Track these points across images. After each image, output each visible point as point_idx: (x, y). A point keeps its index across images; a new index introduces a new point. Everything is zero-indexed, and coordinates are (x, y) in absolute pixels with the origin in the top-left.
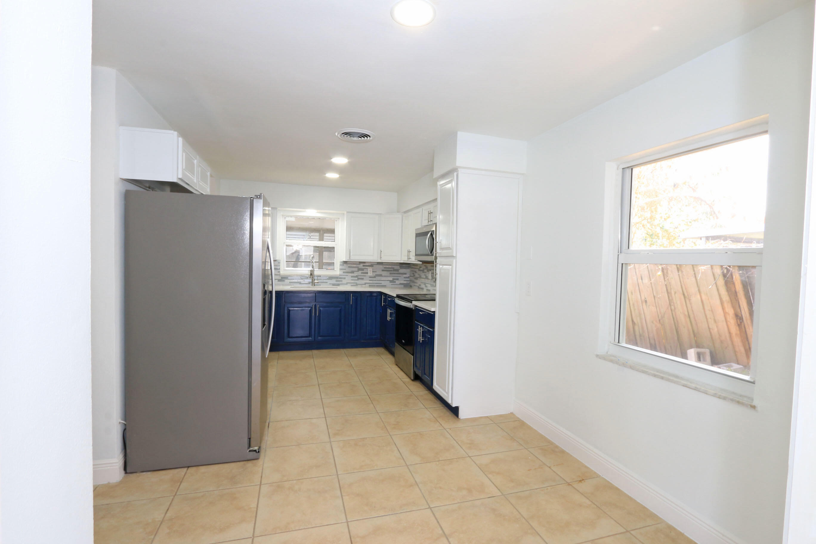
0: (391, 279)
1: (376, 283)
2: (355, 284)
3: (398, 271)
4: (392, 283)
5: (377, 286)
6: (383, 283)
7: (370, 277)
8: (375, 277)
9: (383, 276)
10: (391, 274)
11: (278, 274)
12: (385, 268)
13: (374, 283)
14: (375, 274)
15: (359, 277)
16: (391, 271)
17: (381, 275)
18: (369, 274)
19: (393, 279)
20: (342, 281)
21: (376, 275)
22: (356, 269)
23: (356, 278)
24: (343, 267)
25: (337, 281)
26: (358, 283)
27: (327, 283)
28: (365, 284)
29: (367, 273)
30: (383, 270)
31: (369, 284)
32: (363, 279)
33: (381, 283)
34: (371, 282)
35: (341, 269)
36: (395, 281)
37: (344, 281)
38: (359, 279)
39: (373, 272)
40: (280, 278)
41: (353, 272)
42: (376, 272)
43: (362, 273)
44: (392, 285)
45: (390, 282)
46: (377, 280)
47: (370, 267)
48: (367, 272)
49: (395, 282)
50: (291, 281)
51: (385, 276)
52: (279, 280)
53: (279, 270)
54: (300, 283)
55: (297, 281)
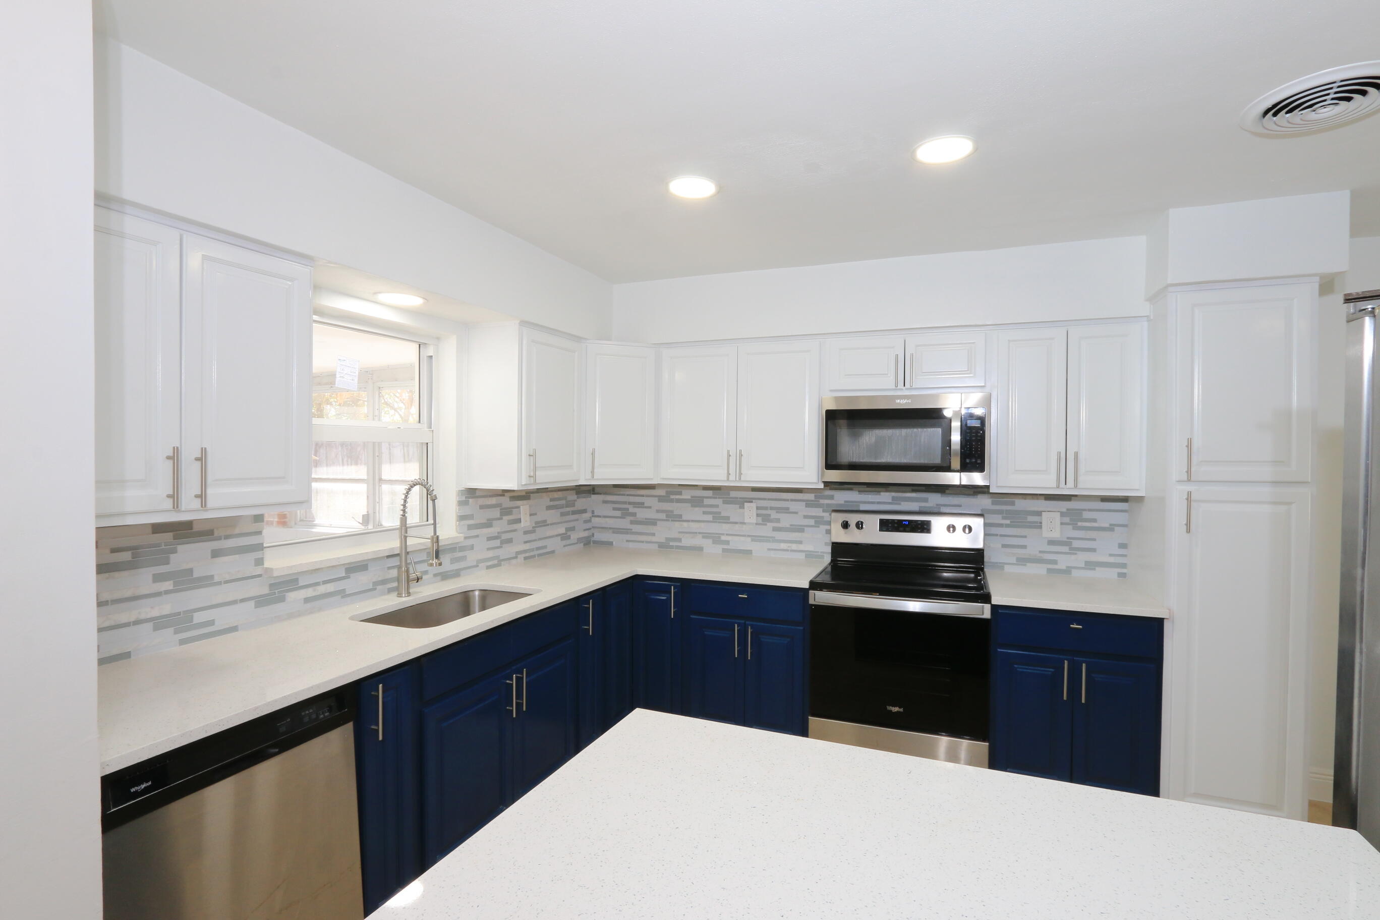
0: (562, 530)
1: (538, 549)
2: (496, 562)
3: (574, 507)
4: (564, 542)
5: (540, 555)
7: (524, 533)
8: (536, 531)
9: (548, 525)
10: (562, 514)
11: (258, 570)
14: (534, 519)
15: (503, 537)
16: (562, 507)
17: (545, 523)
18: (523, 524)
19: (568, 529)
21: (536, 523)
22: (496, 513)
23: (498, 543)
24: (467, 511)
25: (453, 561)
26: (502, 558)
29: (519, 520)
30: (548, 509)
31: (524, 555)
32: (511, 541)
33: (545, 547)
34: (529, 546)
35: (461, 518)
36: (569, 533)
37: (472, 557)
38: (503, 542)
39: (531, 515)
40: (265, 590)
41: (488, 524)
42: (536, 514)
43: (509, 522)
44: (563, 547)
45: (562, 539)
46: (539, 539)
47: (525, 502)
48: (519, 517)
50: (310, 592)
51: (551, 524)
52: (261, 601)
53: (257, 555)
54: (342, 594)
55: (330, 588)
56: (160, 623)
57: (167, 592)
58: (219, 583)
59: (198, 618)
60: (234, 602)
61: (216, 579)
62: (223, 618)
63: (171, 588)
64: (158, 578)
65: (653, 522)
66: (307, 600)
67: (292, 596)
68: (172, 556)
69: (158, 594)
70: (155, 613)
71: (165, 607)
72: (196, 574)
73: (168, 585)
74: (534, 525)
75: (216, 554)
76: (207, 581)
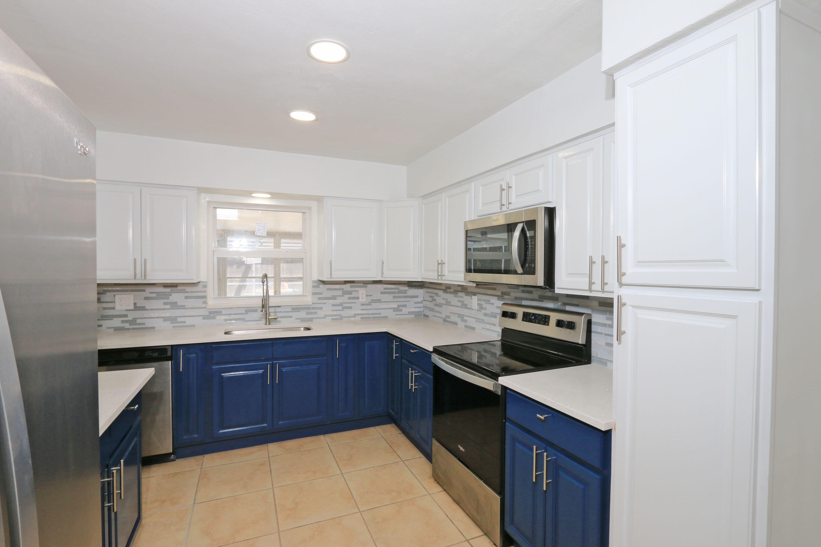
0: (395, 306)
1: (372, 314)
2: (339, 317)
3: (406, 293)
4: (397, 313)
5: (373, 318)
6: (384, 313)
7: (362, 305)
8: (371, 305)
9: (382, 302)
10: (394, 297)
11: (204, 306)
12: (385, 289)
13: (369, 314)
14: (370, 298)
15: (345, 305)
16: (395, 293)
17: (379, 301)
18: (360, 300)
19: (399, 306)
20: (316, 313)
21: (371, 300)
22: (340, 293)
23: (341, 308)
24: (319, 290)
25: (307, 314)
26: (343, 316)
27: (291, 317)
28: (355, 315)
29: (358, 298)
30: (382, 293)
32: (350, 308)
33: (380, 314)
34: (364, 312)
35: (314, 294)
36: (400, 308)
37: (321, 313)
38: (344, 308)
39: (366, 296)
40: (207, 313)
41: (334, 298)
42: (371, 296)
43: (349, 298)
44: (396, 315)
45: (394, 311)
46: (374, 309)
47: (363, 289)
48: (358, 296)
49: (401, 310)
50: (227, 317)
51: (385, 302)
52: (205, 317)
53: (204, 300)
54: (243, 319)
55: (237, 317)
56: (166, 319)
57: (168, 309)
58: (188, 308)
59: (179, 319)
60: (194, 316)
61: (187, 307)
62: (189, 321)
63: (169, 307)
64: (165, 304)
65: (440, 305)
66: (226, 320)
67: (218, 317)
68: (170, 297)
69: (165, 309)
70: (164, 315)
71: (168, 314)
72: (179, 304)
73: (168, 307)
74: (370, 301)
75: (186, 298)
76: (183, 307)
